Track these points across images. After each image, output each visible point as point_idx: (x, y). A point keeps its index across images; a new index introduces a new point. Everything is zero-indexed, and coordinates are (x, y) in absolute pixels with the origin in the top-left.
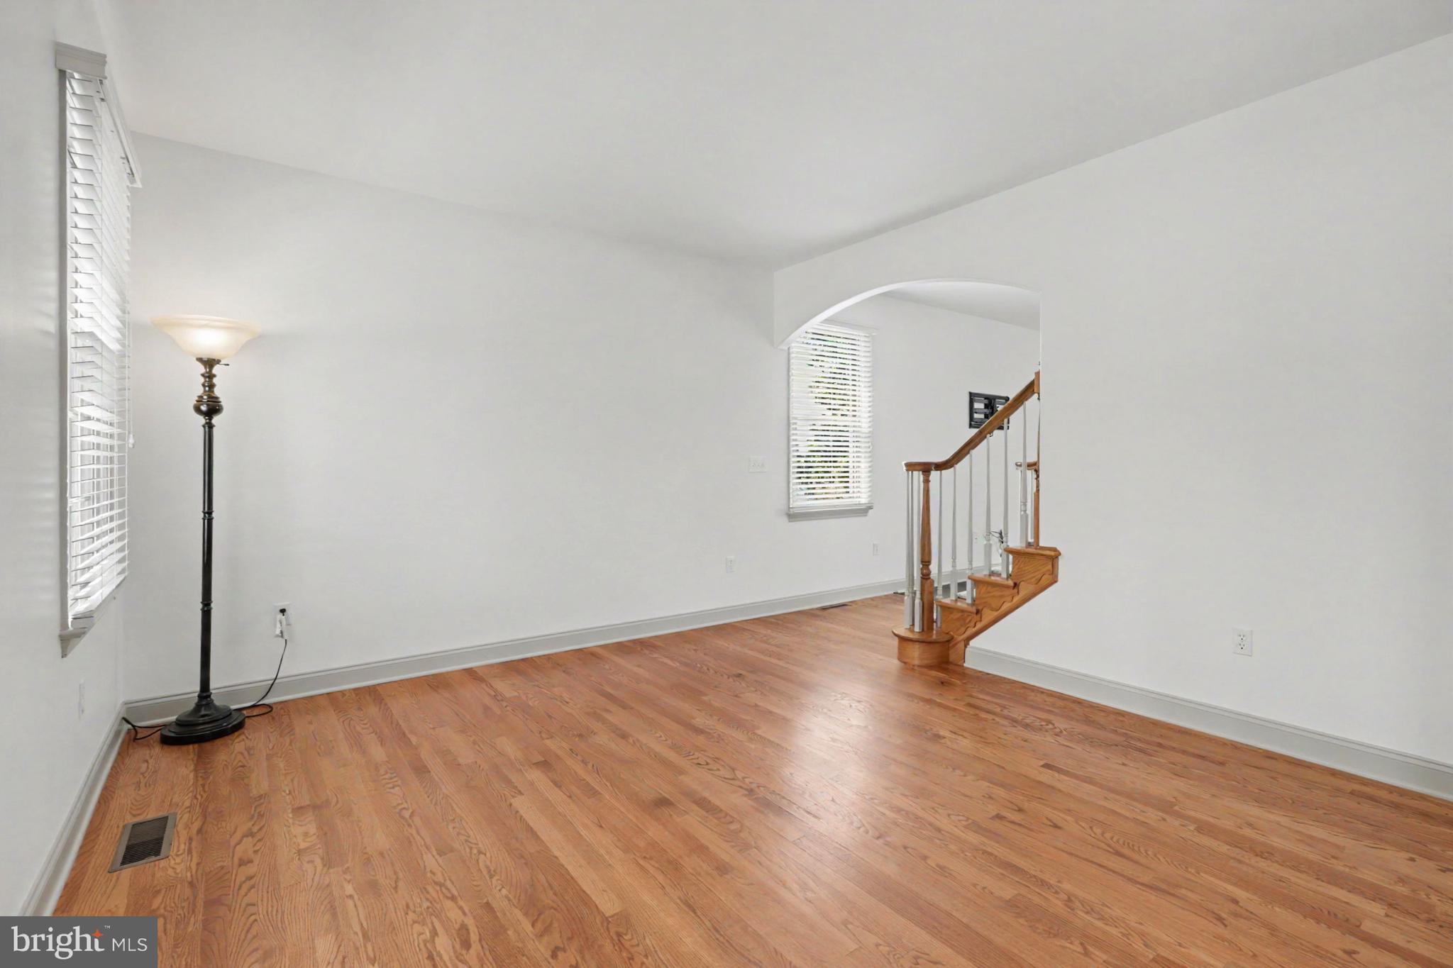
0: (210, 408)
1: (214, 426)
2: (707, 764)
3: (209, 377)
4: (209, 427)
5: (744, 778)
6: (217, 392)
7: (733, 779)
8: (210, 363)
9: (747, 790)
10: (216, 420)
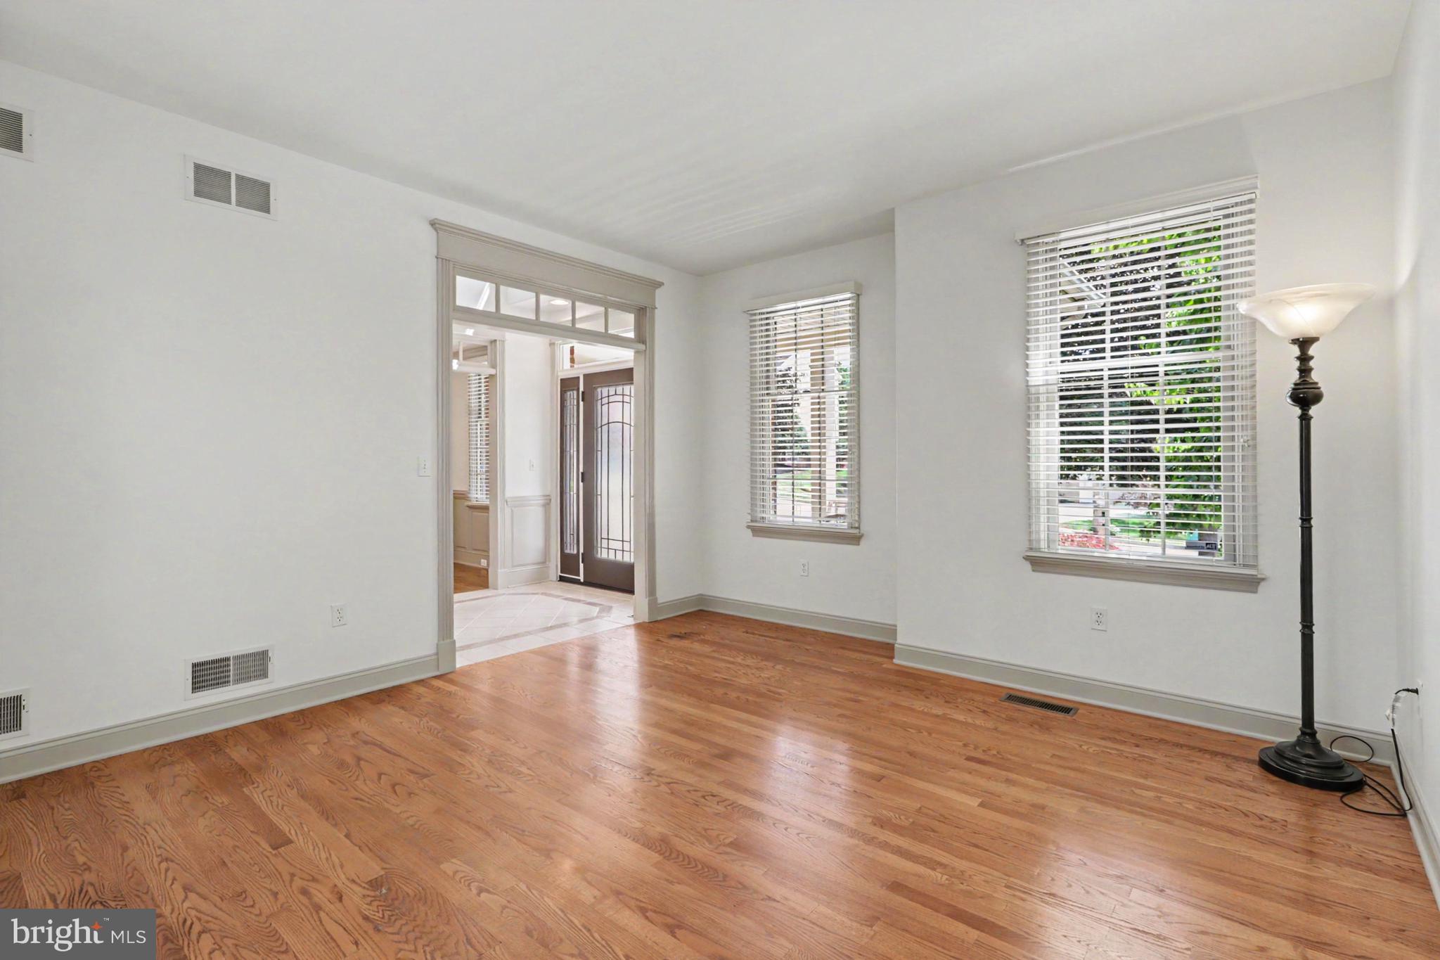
0: (1305, 396)
1: (1312, 417)
2: (704, 797)
3: (1304, 359)
4: (1305, 420)
5: (659, 786)
6: (1315, 376)
7: (669, 783)
8: (1304, 344)
9: (653, 774)
10: (1314, 411)
